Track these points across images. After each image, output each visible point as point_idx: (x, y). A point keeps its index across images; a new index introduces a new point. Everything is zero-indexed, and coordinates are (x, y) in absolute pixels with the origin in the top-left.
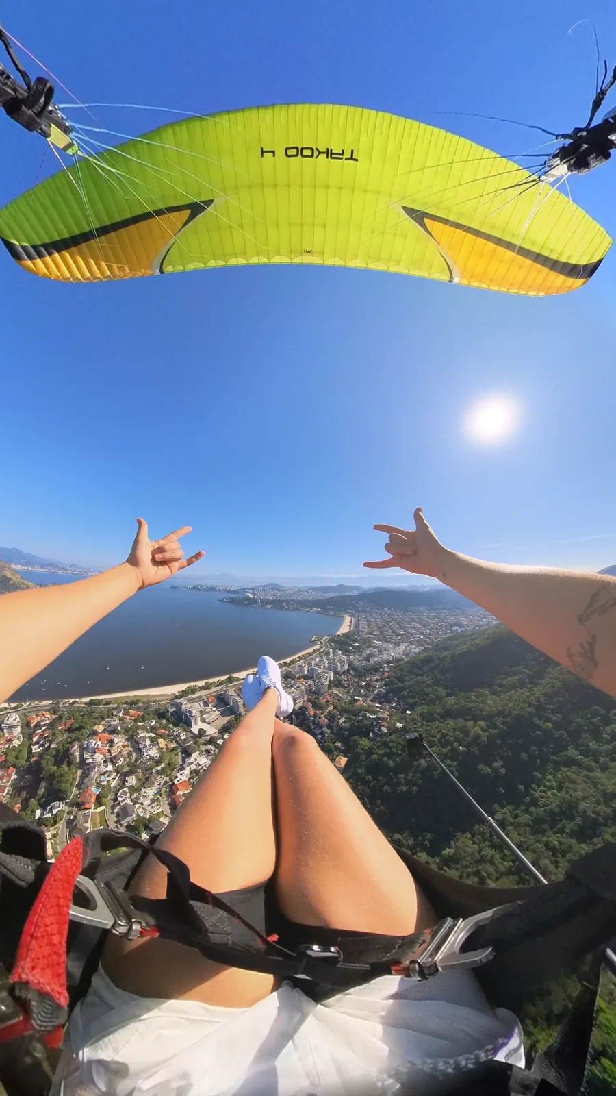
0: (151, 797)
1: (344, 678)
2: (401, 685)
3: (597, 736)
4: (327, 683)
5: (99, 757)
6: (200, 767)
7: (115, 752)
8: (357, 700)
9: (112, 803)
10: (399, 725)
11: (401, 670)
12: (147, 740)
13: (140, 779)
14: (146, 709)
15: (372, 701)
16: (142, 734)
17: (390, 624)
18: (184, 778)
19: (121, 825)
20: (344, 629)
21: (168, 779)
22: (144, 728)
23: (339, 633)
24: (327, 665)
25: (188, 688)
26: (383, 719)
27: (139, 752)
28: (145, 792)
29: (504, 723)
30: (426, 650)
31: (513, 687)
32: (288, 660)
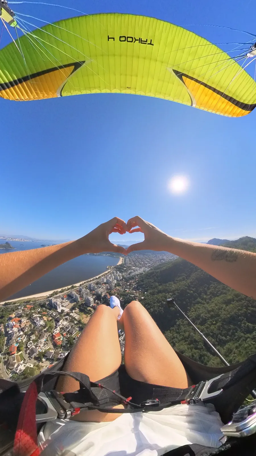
0: (43, 343)
1: (121, 282)
2: (142, 283)
3: (206, 294)
4: (114, 285)
5: (15, 329)
6: (64, 326)
7: (23, 326)
8: (126, 291)
9: (25, 349)
10: (143, 298)
11: (143, 277)
12: (38, 318)
13: (37, 336)
14: (34, 304)
15: (132, 290)
16: (35, 315)
17: (138, 260)
18: (58, 332)
19: (32, 358)
20: (120, 263)
21: (50, 333)
22: (35, 313)
23: (118, 264)
24: (113, 278)
25: (53, 292)
26: (136, 296)
27: (35, 324)
28: (40, 341)
29: (178, 293)
30: (151, 269)
31: (180, 281)
32: (97, 277)
